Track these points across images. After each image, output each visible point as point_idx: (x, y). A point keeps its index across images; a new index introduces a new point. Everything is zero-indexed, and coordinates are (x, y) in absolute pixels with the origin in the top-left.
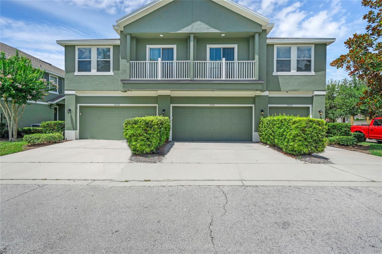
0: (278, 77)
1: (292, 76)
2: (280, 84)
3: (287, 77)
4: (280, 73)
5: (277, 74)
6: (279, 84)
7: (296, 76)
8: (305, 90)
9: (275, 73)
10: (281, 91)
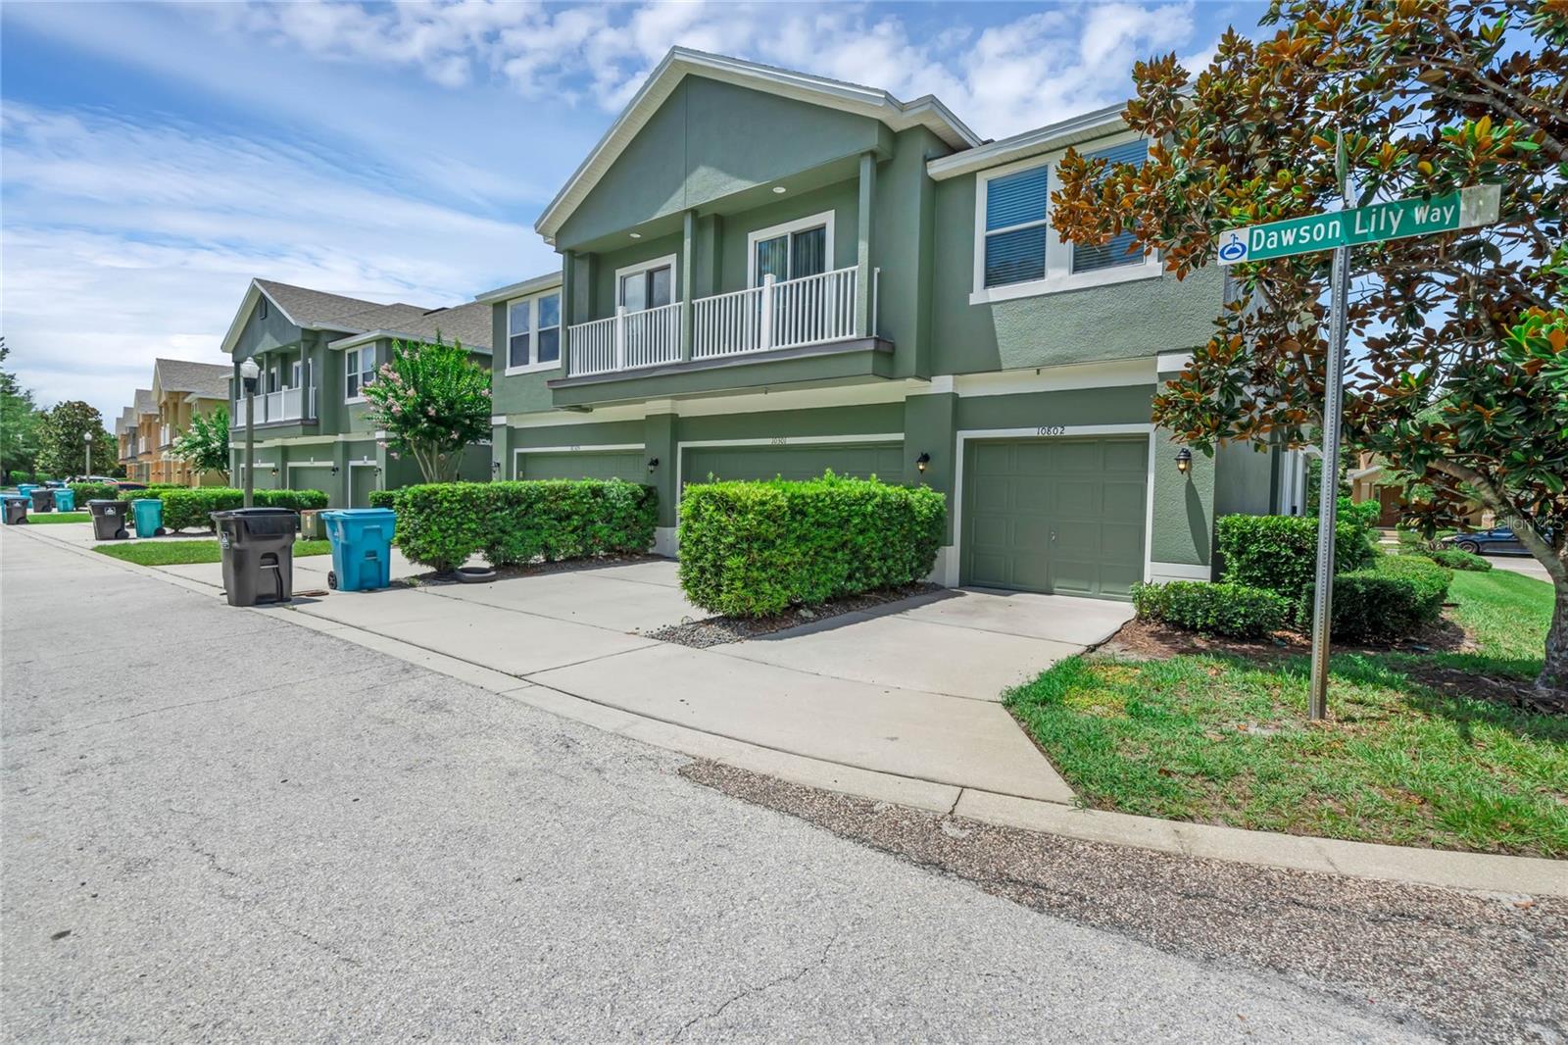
0: (991, 310)
1: (1051, 299)
2: (999, 341)
3: (1028, 304)
4: (997, 293)
5: (988, 297)
6: (996, 340)
7: (1071, 295)
8: (1108, 356)
9: (979, 295)
10: (1000, 370)
